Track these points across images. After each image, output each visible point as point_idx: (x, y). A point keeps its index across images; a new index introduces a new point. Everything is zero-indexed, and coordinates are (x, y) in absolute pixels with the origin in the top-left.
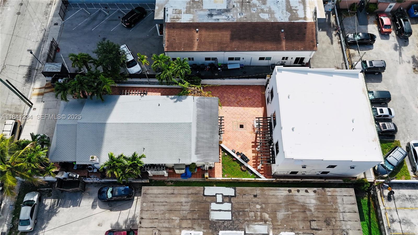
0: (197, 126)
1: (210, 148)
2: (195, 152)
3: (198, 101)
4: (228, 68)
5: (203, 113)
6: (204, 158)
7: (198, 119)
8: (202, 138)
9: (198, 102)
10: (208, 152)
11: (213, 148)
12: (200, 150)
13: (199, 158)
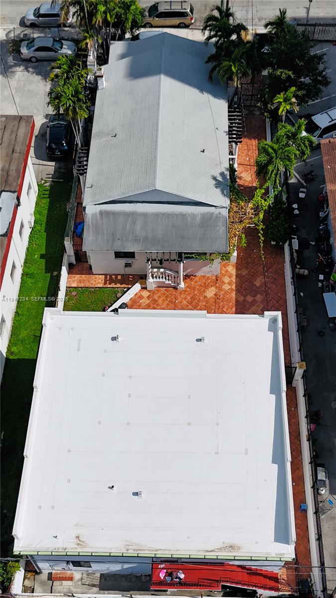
0: (160, 213)
1: (113, 235)
2: (105, 211)
3: (217, 215)
4: (324, 294)
5: (189, 225)
6: (93, 225)
7: (176, 215)
8: (134, 223)
9: (214, 216)
10: (105, 231)
11: (113, 240)
12: (109, 219)
13: (93, 216)
